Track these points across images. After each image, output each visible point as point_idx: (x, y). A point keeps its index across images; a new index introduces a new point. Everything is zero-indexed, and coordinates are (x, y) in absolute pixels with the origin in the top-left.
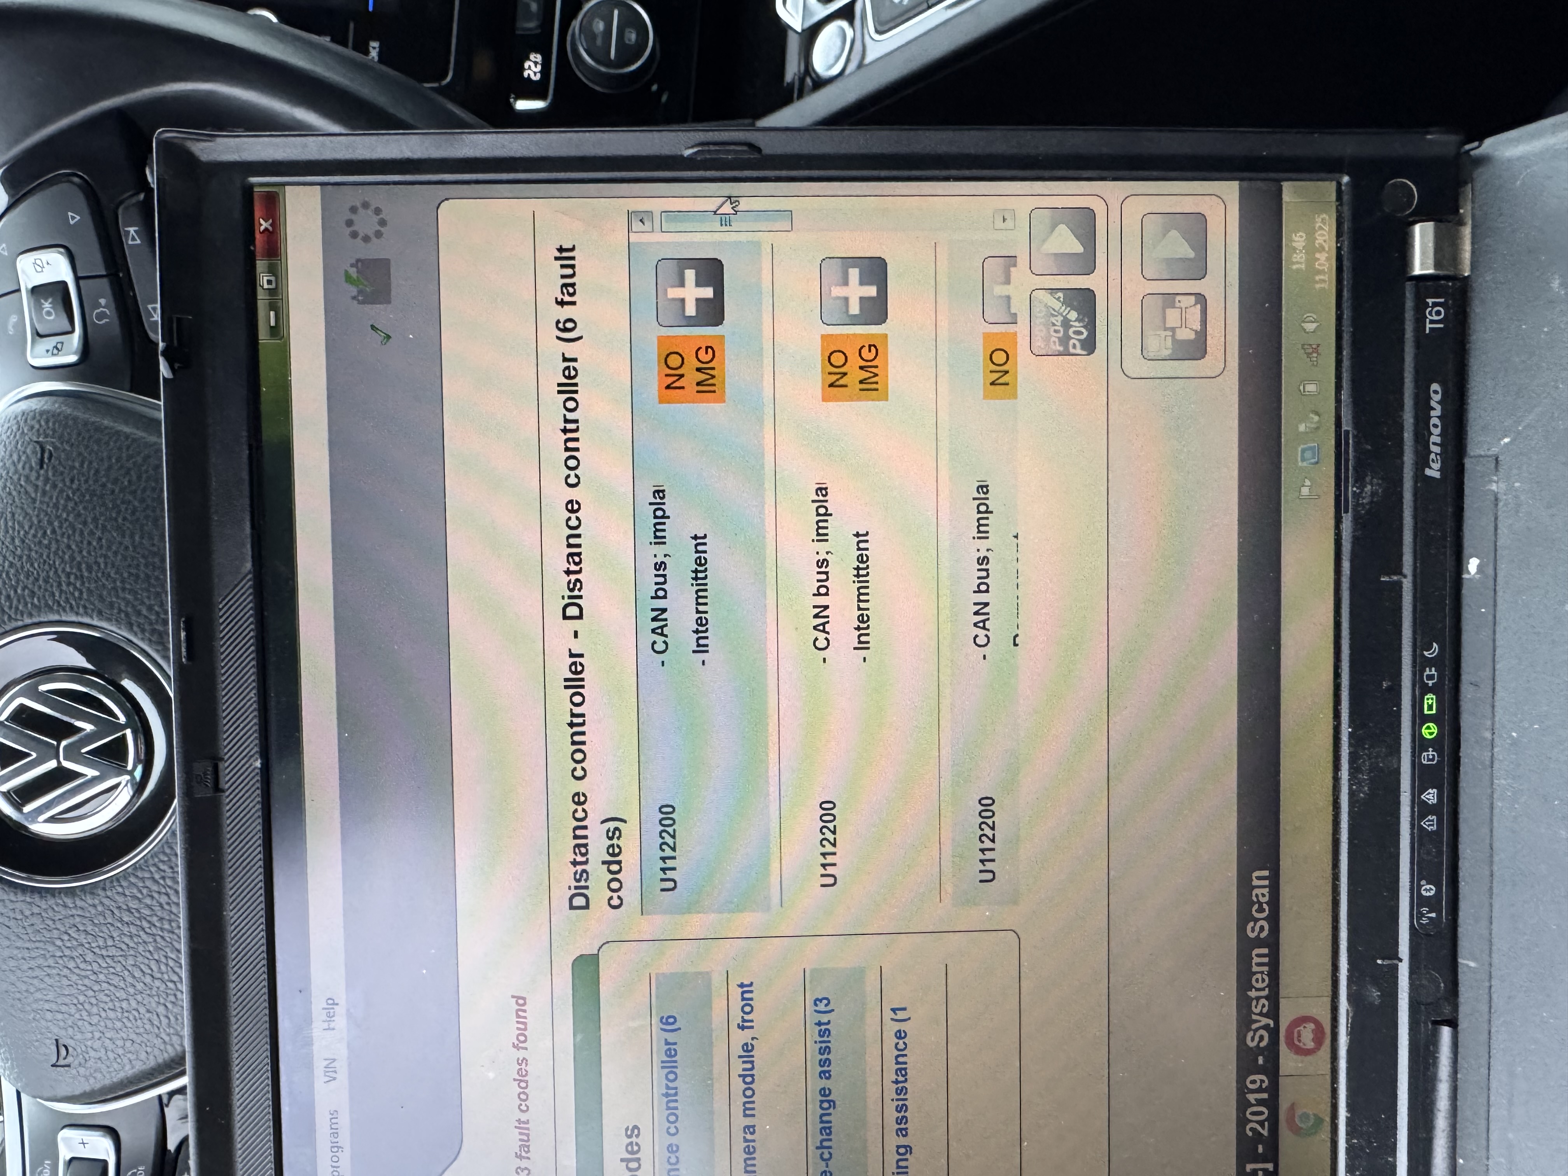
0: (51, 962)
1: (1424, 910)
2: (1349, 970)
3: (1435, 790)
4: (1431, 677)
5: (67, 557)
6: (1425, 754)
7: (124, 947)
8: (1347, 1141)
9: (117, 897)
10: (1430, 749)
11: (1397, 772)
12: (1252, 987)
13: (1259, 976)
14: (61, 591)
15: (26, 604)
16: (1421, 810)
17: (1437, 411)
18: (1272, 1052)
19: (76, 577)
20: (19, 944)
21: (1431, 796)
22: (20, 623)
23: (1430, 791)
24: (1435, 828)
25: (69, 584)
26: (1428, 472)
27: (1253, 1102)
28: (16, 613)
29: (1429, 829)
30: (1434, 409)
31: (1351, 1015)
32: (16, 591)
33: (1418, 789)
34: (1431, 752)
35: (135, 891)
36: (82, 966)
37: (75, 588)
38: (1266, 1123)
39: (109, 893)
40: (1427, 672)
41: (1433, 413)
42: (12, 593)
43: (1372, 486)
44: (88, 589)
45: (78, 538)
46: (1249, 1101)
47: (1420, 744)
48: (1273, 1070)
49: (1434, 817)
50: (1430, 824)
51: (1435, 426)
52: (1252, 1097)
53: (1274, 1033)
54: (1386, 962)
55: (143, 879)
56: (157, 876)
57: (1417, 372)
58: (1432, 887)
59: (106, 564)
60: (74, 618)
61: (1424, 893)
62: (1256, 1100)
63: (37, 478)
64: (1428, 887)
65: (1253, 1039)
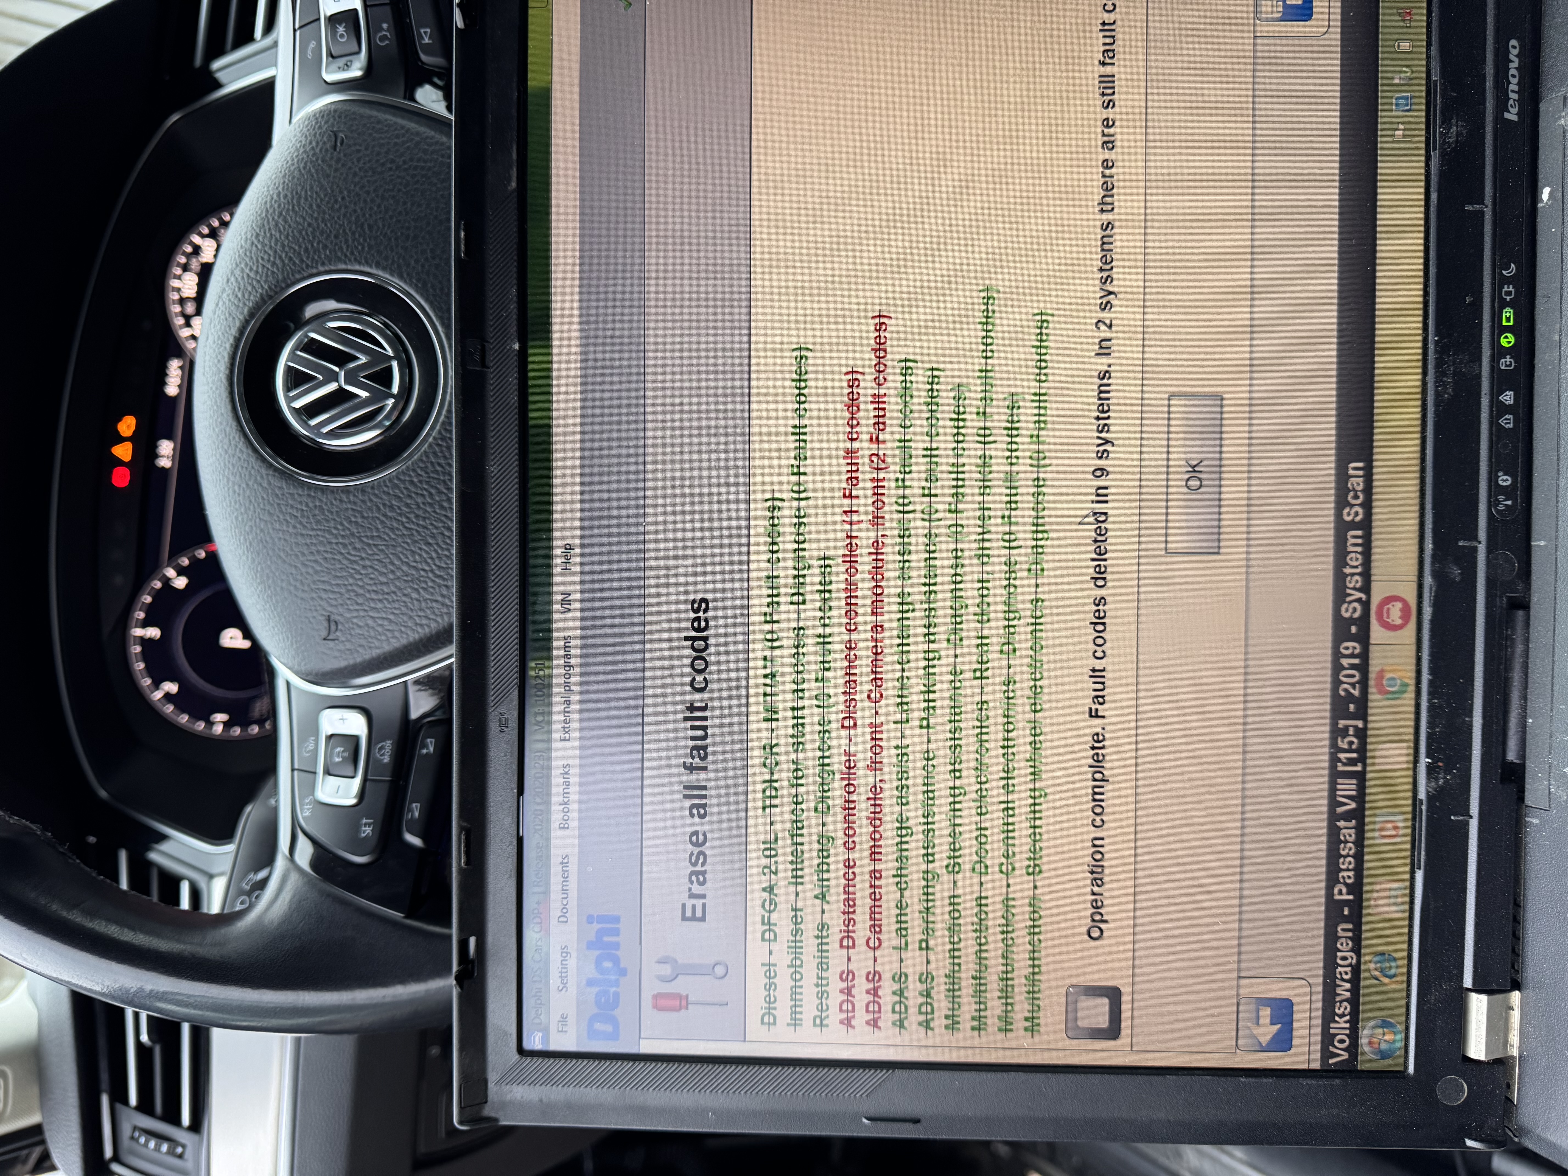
0: (328, 548)
1: (1501, 498)
2: (1433, 550)
3: (1512, 393)
4: (1509, 293)
5: (353, 218)
6: (1503, 360)
7: (387, 538)
8: (1429, 701)
9: (384, 497)
10: (1508, 357)
11: (1479, 377)
12: (1346, 565)
13: (1353, 555)
14: (348, 247)
15: (319, 257)
16: (1499, 409)
17: (1515, 64)
18: (1364, 622)
19: (360, 235)
20: (304, 532)
21: (1508, 397)
22: (315, 271)
23: (1507, 393)
24: (1511, 426)
25: (353, 241)
26: (1507, 115)
27: (1347, 666)
28: (312, 263)
29: (1507, 426)
30: (1512, 61)
31: (1434, 589)
32: (312, 246)
33: (1496, 391)
34: (1508, 359)
35: (397, 491)
36: (353, 553)
37: (359, 243)
38: (1357, 685)
39: (376, 492)
40: (1506, 289)
41: (1511, 65)
42: (310, 247)
43: (1457, 127)
44: (369, 245)
45: (362, 205)
46: (1341, 664)
47: (1499, 352)
48: (1364, 638)
49: (1511, 417)
50: (1507, 422)
51: (1513, 76)
52: (1345, 662)
53: (1366, 605)
54: (1466, 544)
55: (403, 482)
56: (415, 480)
57: (1497, 30)
58: (1509, 479)
59: (384, 226)
60: (357, 267)
61: (1500, 483)
62: (1349, 664)
63: (332, 158)
64: (1505, 477)
65: (1347, 610)
